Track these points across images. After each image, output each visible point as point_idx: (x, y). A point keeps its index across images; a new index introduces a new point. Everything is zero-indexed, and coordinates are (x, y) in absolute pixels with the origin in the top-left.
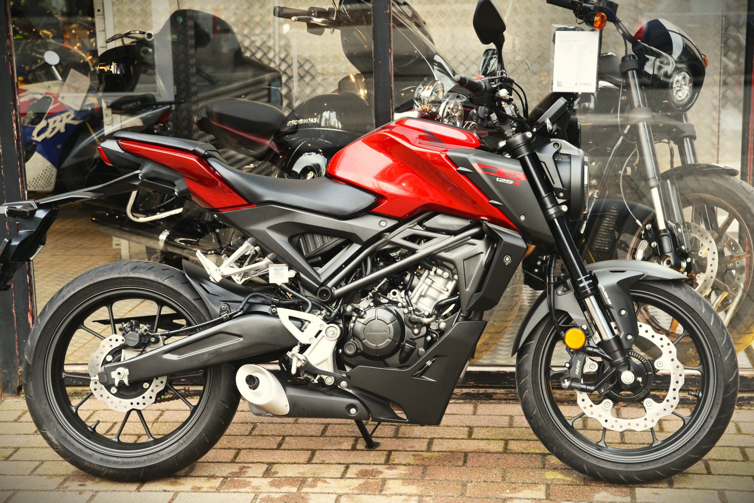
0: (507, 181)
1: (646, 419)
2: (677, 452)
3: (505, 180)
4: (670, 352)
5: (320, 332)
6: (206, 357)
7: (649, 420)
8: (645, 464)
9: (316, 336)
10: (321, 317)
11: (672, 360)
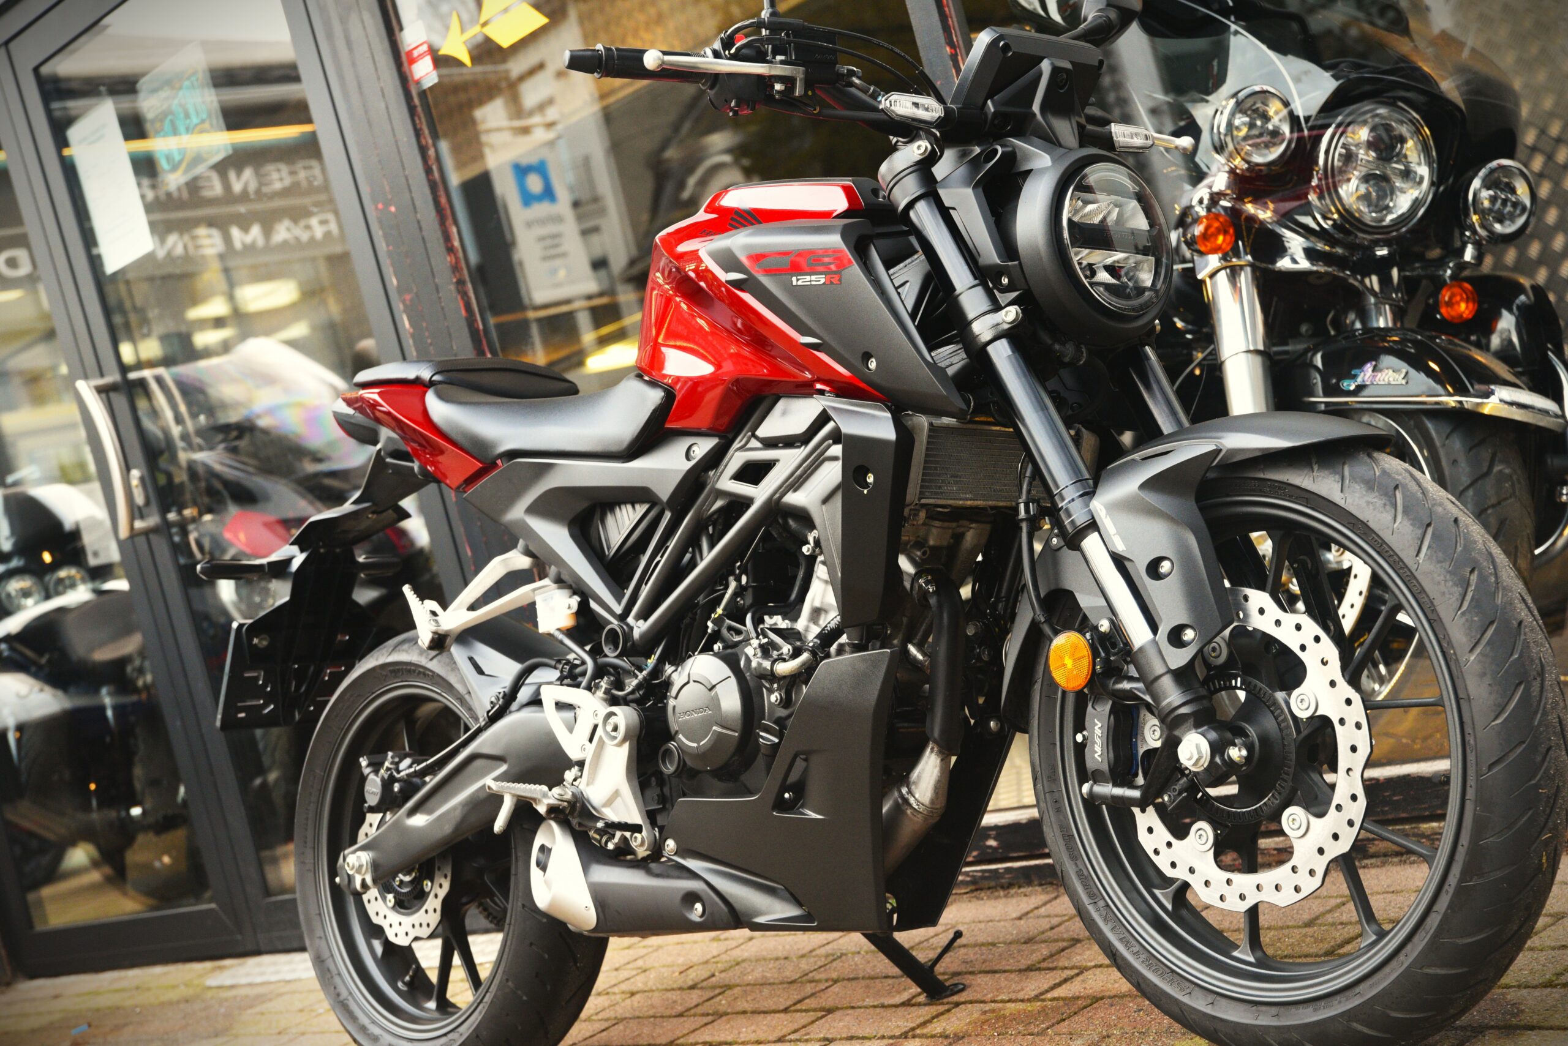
0: (813, 278)
1: (1294, 869)
2: (1394, 963)
3: (808, 278)
4: (1324, 663)
5: (596, 727)
6: (458, 814)
7: (1303, 871)
8: (1323, 1003)
9: (591, 740)
10: (600, 693)
11: (1333, 684)
